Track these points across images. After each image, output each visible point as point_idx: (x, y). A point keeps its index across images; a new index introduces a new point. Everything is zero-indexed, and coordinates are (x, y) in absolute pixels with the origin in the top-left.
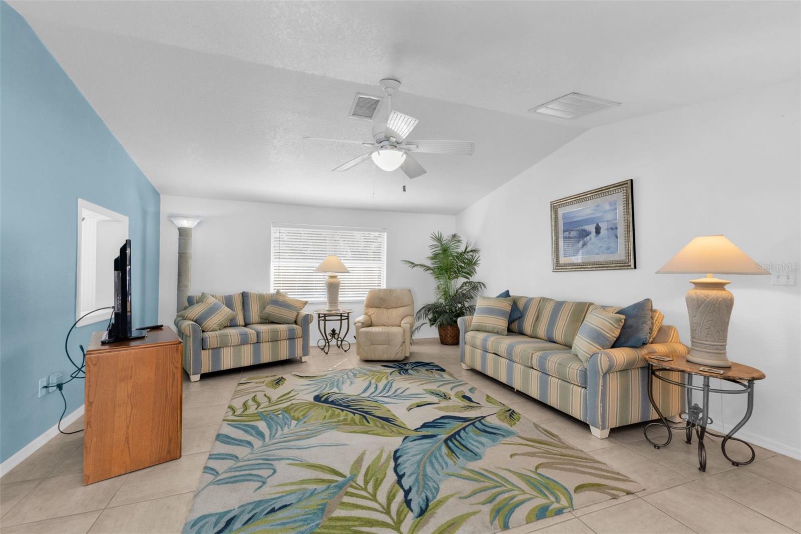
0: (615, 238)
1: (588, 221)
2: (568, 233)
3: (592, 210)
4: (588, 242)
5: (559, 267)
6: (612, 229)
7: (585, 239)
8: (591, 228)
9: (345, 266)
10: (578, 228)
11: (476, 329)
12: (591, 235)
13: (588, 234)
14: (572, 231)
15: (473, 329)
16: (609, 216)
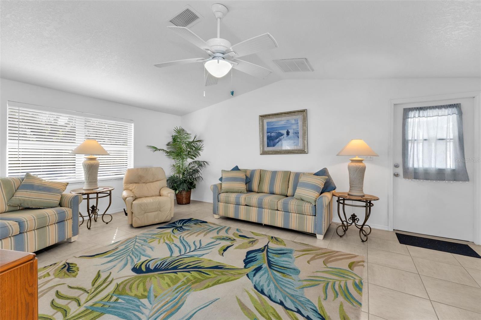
0: (297, 138)
1: (283, 128)
2: (270, 133)
3: (285, 122)
4: (282, 139)
5: (264, 153)
6: (296, 133)
7: (280, 138)
8: (284, 132)
9: (104, 149)
10: (276, 131)
11: (226, 191)
12: (284, 136)
13: (282, 135)
14: (273, 132)
15: (224, 192)
16: (294, 127)
